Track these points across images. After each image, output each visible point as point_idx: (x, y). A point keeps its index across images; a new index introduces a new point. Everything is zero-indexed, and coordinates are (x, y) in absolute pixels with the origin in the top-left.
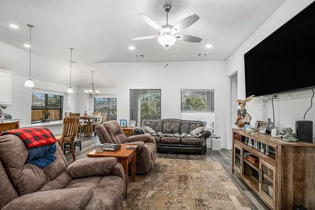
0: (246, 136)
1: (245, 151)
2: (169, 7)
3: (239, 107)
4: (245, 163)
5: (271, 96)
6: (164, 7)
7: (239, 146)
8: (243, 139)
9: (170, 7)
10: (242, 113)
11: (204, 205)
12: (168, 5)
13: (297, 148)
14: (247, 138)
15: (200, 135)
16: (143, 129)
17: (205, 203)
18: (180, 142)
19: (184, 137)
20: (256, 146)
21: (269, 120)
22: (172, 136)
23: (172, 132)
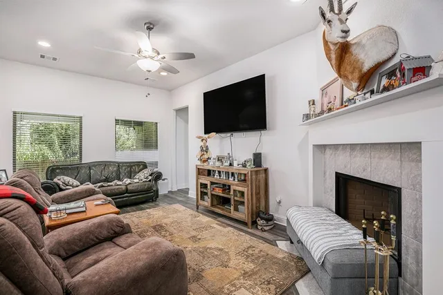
0: (211, 169)
1: (212, 183)
2: (152, 26)
3: (202, 144)
4: (212, 194)
5: (229, 134)
6: (145, 24)
7: (205, 180)
8: (209, 173)
9: (154, 26)
10: (204, 149)
11: (199, 239)
12: (151, 24)
13: (256, 171)
14: (213, 171)
15: (150, 178)
16: (58, 181)
17: (199, 237)
18: (127, 191)
19: (130, 184)
20: (223, 176)
21: (229, 154)
22: (112, 185)
23: (107, 180)
